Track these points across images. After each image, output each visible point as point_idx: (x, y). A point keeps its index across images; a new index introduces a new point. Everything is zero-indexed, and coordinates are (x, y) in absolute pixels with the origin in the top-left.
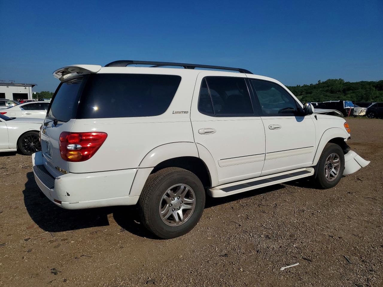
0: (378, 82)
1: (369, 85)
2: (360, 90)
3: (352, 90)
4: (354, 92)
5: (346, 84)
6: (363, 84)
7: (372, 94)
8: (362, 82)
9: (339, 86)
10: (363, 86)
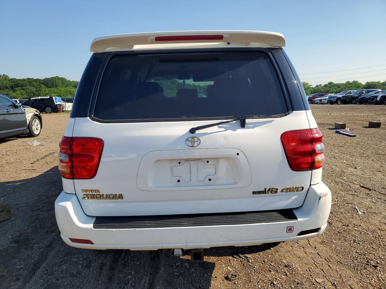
0: (43, 80)
1: (36, 82)
2: (28, 87)
3: (21, 87)
4: (23, 89)
5: (12, 81)
6: (30, 81)
7: (43, 91)
8: (28, 79)
9: (5, 82)
10: (31, 83)
